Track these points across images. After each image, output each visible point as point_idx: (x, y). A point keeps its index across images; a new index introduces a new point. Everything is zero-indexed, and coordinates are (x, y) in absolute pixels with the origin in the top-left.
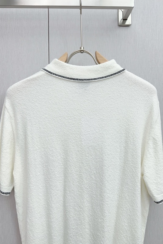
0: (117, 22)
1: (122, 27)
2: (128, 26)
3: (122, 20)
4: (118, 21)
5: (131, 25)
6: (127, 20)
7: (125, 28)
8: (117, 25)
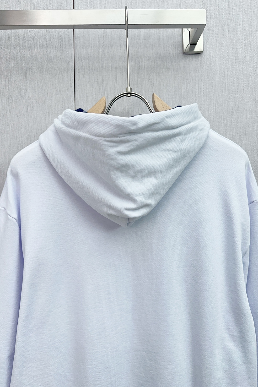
0: (181, 48)
1: (189, 55)
4: (183, 46)
7: (193, 56)
8: (181, 52)
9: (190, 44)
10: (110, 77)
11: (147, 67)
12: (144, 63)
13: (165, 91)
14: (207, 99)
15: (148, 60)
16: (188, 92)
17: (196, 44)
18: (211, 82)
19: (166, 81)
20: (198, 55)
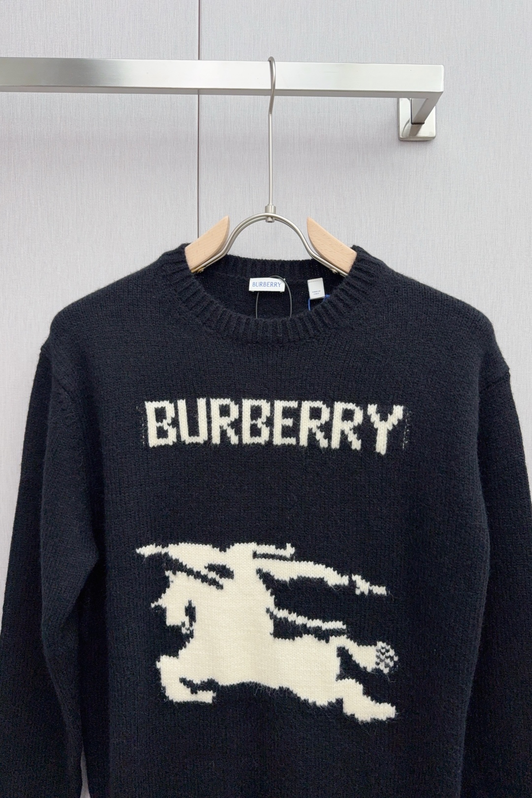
0: (396, 129)
1: (409, 144)
2: (426, 140)
3: (410, 124)
4: (398, 127)
5: (434, 138)
6: (423, 125)
7: (417, 145)
8: (396, 137)
9: (412, 123)
16: (406, 211)
17: (424, 123)
18: (449, 194)
19: (367, 190)
20: (425, 143)
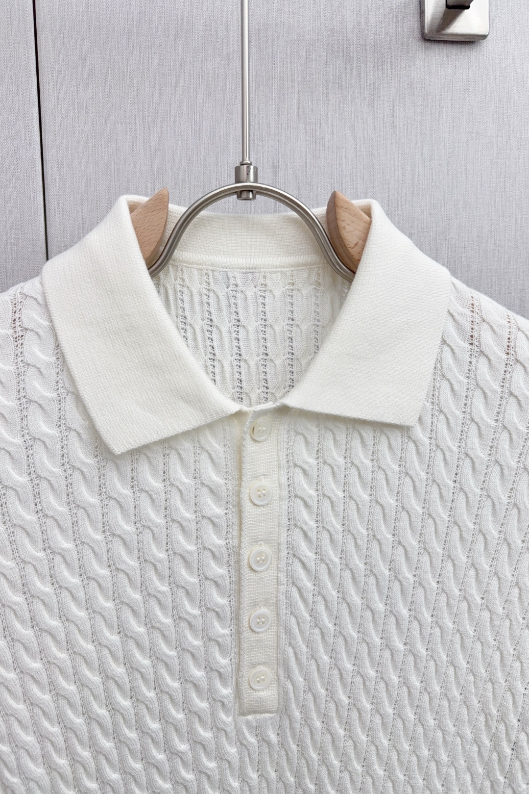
0: (416, 17)
1: (437, 49)
2: (469, 41)
3: (443, 7)
4: (423, 13)
5: (484, 37)
6: (466, 11)
7: (454, 50)
8: (417, 32)
9: (448, 6)
10: (170, 111)
11: (299, 79)
12: (291, 62)
13: (362, 167)
14: (491, 199)
15: (304, 54)
16: (434, 174)
17: (468, 7)
18: (507, 142)
19: (365, 133)
20: (467, 47)
